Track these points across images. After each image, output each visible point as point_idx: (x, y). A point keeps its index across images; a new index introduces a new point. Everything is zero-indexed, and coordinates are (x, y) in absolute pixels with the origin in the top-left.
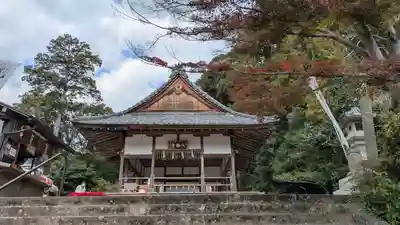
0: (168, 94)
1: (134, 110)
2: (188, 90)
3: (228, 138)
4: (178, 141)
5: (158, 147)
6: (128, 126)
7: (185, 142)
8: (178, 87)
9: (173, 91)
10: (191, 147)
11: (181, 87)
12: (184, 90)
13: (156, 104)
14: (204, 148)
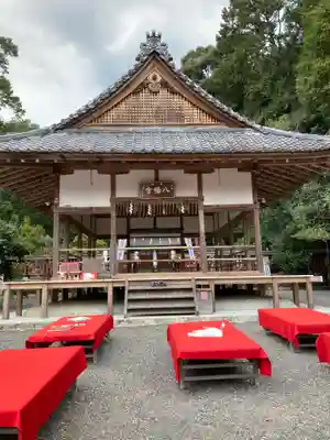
0: (135, 93)
1: (72, 124)
2: (172, 83)
3: (248, 176)
4: (157, 182)
5: (120, 194)
6: (61, 154)
7: (170, 184)
8: (155, 78)
9: (144, 86)
10: (180, 193)
11: (159, 79)
12: (164, 85)
13: (113, 113)
14: (204, 194)
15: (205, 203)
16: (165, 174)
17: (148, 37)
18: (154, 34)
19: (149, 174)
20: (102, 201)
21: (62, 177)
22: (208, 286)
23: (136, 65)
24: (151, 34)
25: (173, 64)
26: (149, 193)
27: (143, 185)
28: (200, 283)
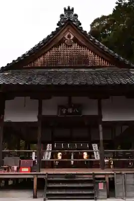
2: (80, 39)
8: (69, 36)
9: (62, 41)
11: (72, 37)
14: (102, 114)
15: (103, 120)
16: (76, 100)
17: (65, 10)
18: (69, 8)
19: (63, 100)
20: (32, 118)
22: (104, 179)
23: (57, 28)
24: (67, 8)
25: (81, 28)
26: (64, 112)
27: (60, 107)
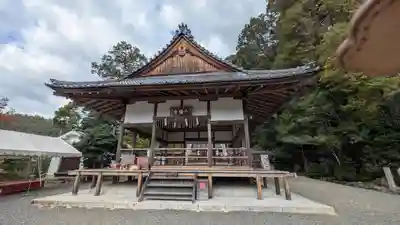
0: (172, 56)
2: (192, 50)
3: (240, 102)
4: (182, 107)
5: (159, 115)
7: (189, 108)
8: (182, 48)
9: (176, 53)
10: (196, 114)
11: (185, 48)
12: (188, 51)
13: (158, 68)
14: (211, 114)
15: (212, 120)
16: (187, 102)
17: (180, 27)
18: (183, 25)
19: (177, 103)
20: (148, 119)
21: (128, 106)
22: (207, 178)
24: (181, 25)
26: (176, 113)
27: (172, 109)
28: (200, 175)
